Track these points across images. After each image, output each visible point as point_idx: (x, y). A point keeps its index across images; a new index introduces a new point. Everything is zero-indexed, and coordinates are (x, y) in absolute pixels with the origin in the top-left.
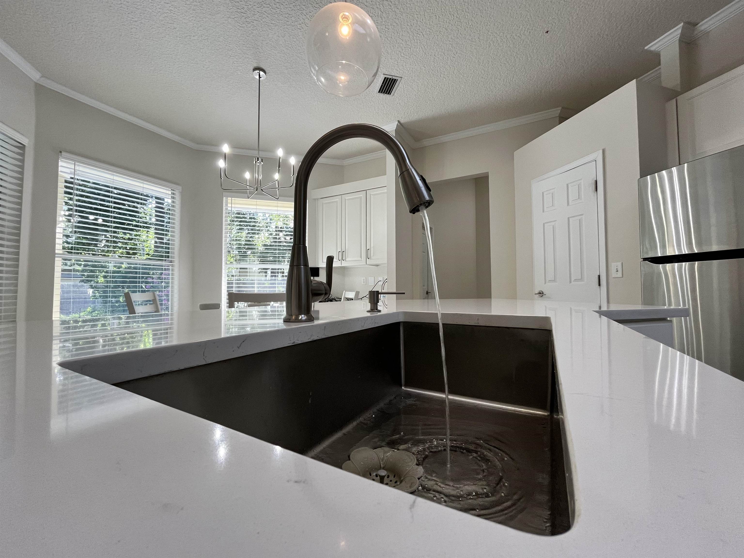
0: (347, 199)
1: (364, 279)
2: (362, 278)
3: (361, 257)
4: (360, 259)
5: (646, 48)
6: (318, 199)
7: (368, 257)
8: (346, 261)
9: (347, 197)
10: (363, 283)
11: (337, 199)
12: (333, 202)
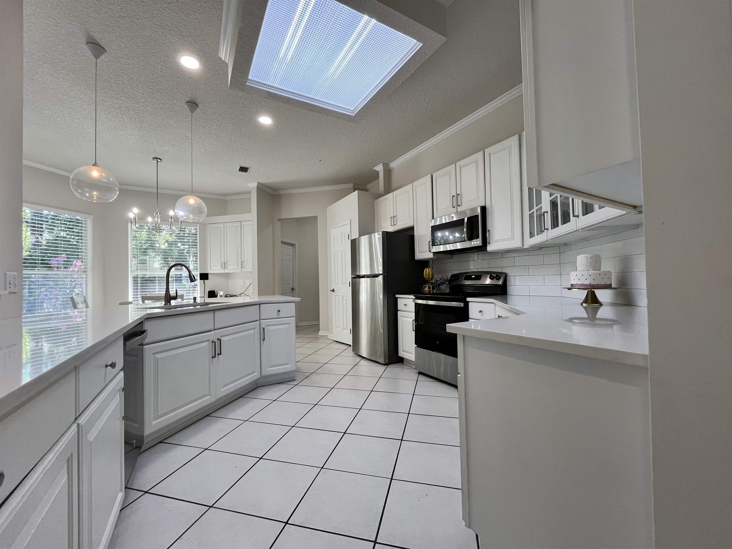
0: (229, 226)
1: (242, 282)
2: (242, 281)
3: (238, 266)
4: (237, 268)
5: (374, 169)
6: (206, 224)
7: (242, 267)
8: (227, 269)
9: (228, 225)
10: (242, 284)
11: (221, 225)
12: (217, 227)
